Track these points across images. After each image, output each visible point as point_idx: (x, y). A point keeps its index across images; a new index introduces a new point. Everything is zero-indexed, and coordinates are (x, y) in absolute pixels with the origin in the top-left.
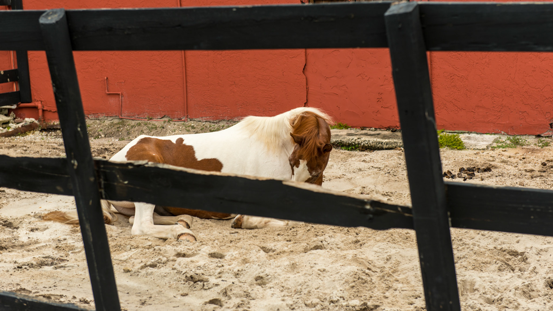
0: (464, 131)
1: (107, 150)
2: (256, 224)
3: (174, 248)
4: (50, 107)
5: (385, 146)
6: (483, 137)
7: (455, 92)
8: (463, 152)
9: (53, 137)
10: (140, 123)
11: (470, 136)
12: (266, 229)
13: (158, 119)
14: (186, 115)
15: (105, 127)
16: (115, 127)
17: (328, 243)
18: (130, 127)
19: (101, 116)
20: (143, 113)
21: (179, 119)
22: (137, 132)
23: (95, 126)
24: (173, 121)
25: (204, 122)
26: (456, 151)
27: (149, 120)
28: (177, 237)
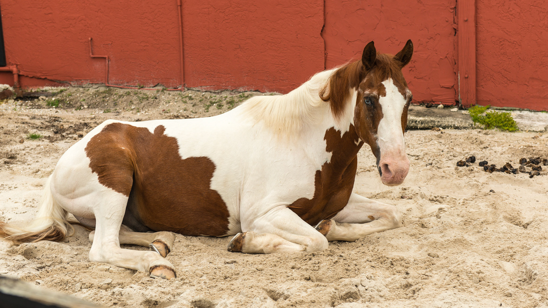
0: (514, 108)
1: (87, 126)
2: (261, 247)
3: (142, 291)
4: (26, 71)
5: (419, 126)
6: (537, 116)
7: (504, 61)
8: (516, 134)
9: (28, 108)
10: (129, 91)
11: (522, 113)
12: (275, 254)
13: (150, 87)
14: (183, 83)
15: (89, 96)
16: (100, 97)
17: (366, 288)
18: (118, 96)
19: (85, 83)
20: (134, 80)
21: (175, 88)
22: (125, 103)
23: (78, 95)
24: (168, 90)
25: (203, 92)
26: (509, 134)
27: (140, 89)
28: (149, 270)
